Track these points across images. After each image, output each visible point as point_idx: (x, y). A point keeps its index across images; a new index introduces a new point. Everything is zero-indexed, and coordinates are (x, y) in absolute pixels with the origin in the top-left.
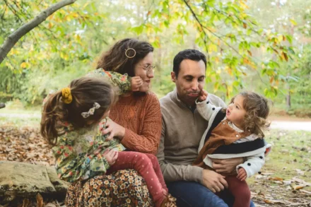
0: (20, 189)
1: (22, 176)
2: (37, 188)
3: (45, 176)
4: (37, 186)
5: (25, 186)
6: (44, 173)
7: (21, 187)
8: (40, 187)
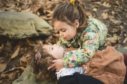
0: (15, 37)
1: (16, 28)
2: (26, 35)
3: (32, 26)
4: (26, 34)
5: (18, 35)
6: (31, 24)
7: (16, 35)
8: (28, 34)
